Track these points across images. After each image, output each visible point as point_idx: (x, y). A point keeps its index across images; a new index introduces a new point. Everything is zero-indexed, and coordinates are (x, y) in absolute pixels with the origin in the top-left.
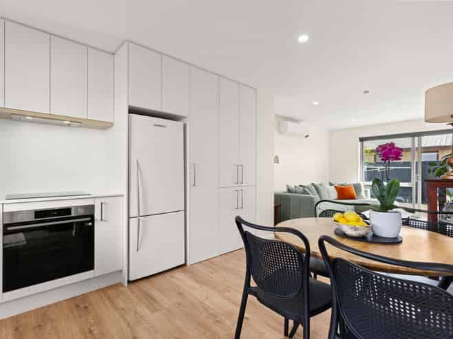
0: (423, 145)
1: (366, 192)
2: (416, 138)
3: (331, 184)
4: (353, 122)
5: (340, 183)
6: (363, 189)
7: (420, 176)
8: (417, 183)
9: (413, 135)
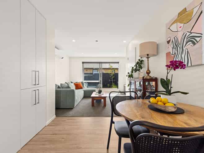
0: (103, 67)
1: (85, 85)
2: (101, 64)
3: (72, 83)
4: (82, 55)
5: (75, 82)
6: (84, 84)
7: (102, 78)
8: (101, 81)
9: (100, 63)
